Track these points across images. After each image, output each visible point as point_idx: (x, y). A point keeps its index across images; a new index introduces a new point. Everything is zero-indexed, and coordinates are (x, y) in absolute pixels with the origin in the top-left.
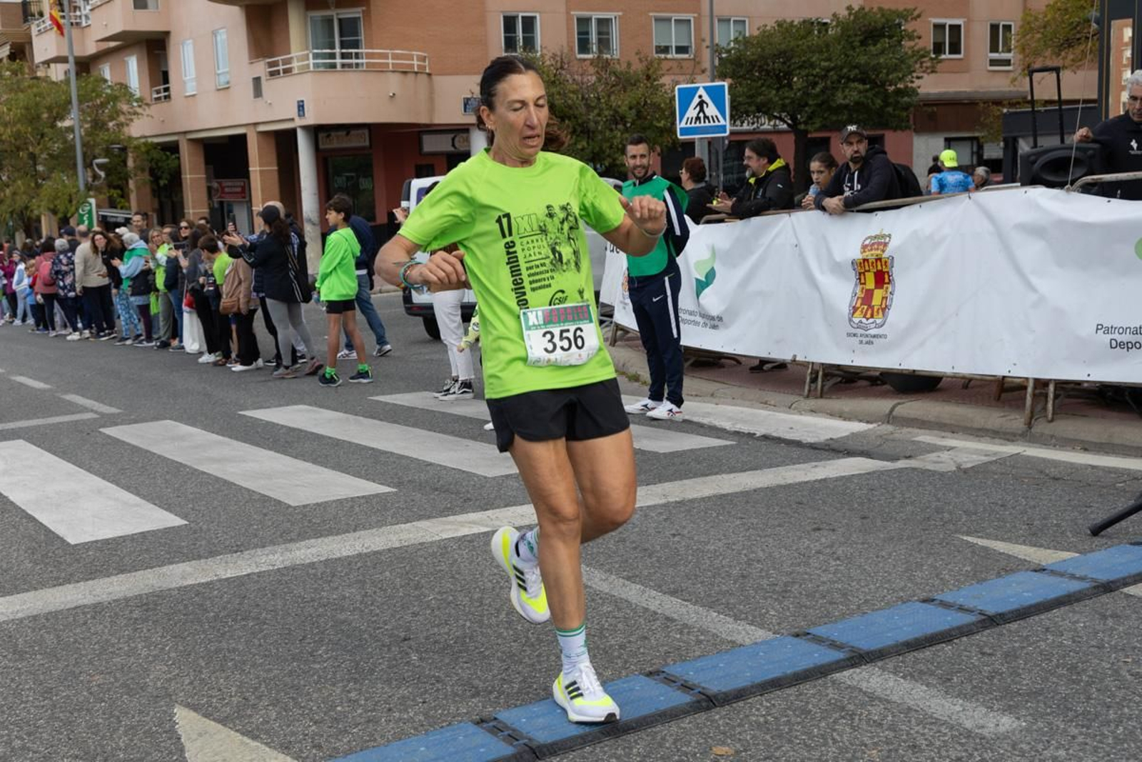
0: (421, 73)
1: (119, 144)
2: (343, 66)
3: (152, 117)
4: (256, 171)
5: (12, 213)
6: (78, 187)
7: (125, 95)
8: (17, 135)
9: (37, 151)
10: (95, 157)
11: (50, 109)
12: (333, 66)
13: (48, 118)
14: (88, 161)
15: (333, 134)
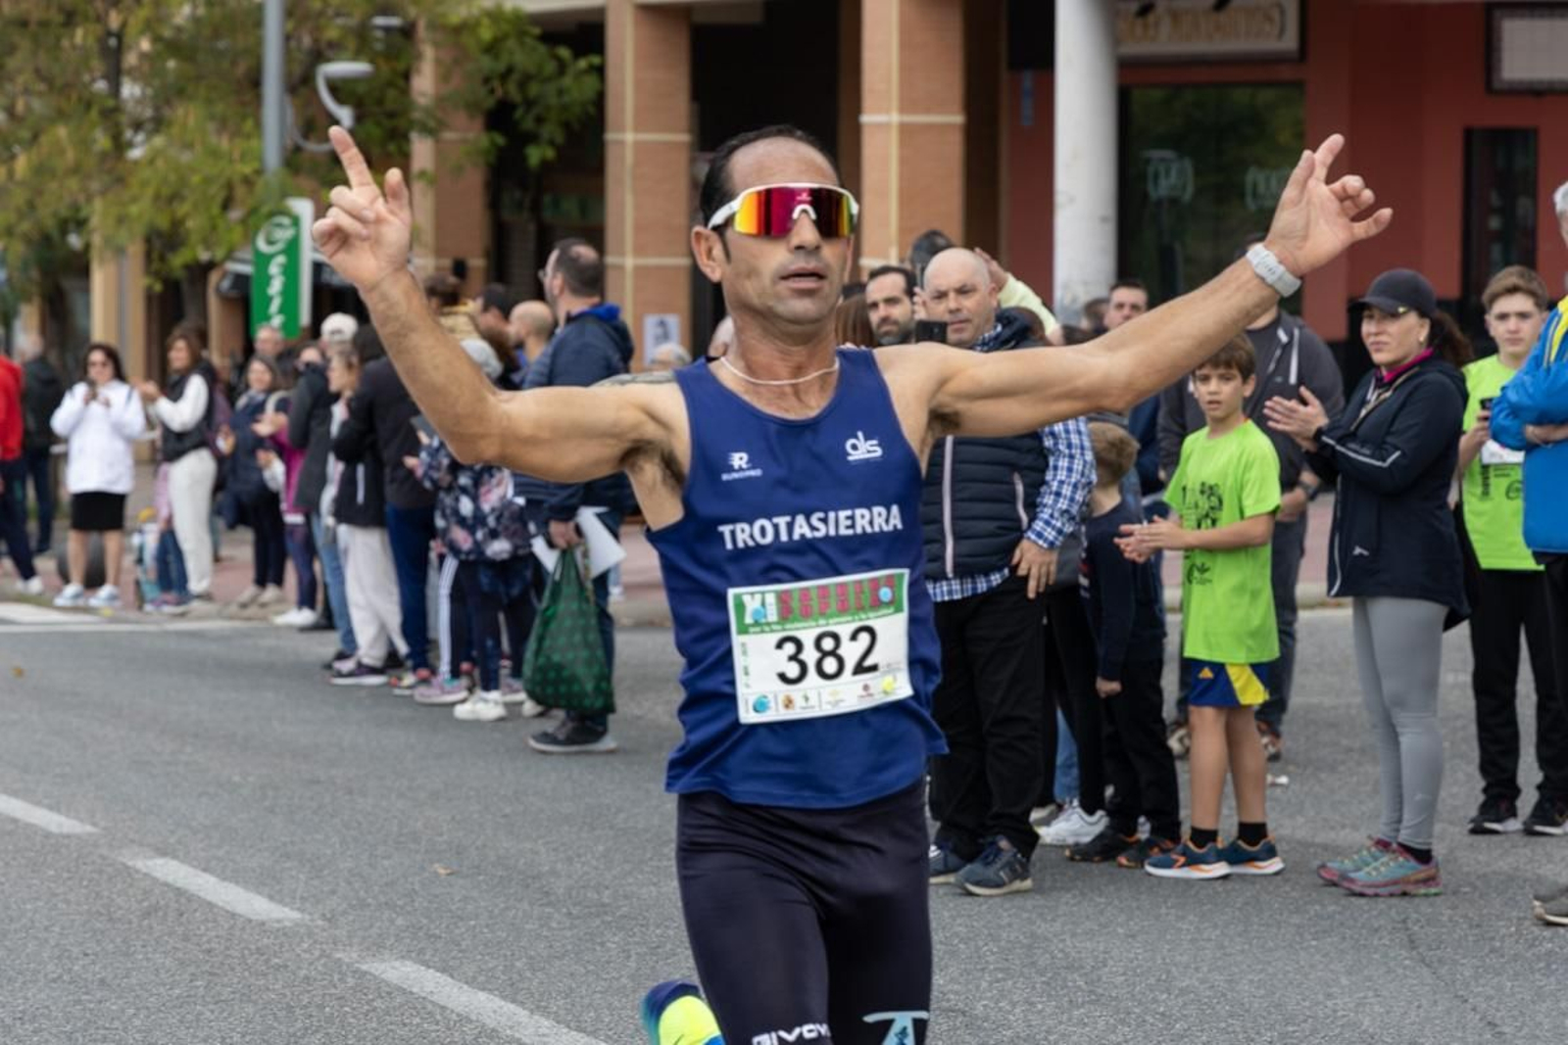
4: (886, 126)
5: (26, 237)
6: (261, 159)
9: (129, 31)
10: (318, 56)
14: (298, 70)
15: (1162, 4)
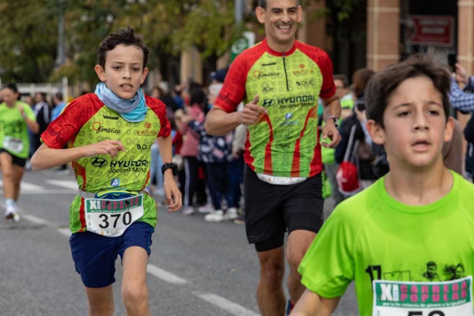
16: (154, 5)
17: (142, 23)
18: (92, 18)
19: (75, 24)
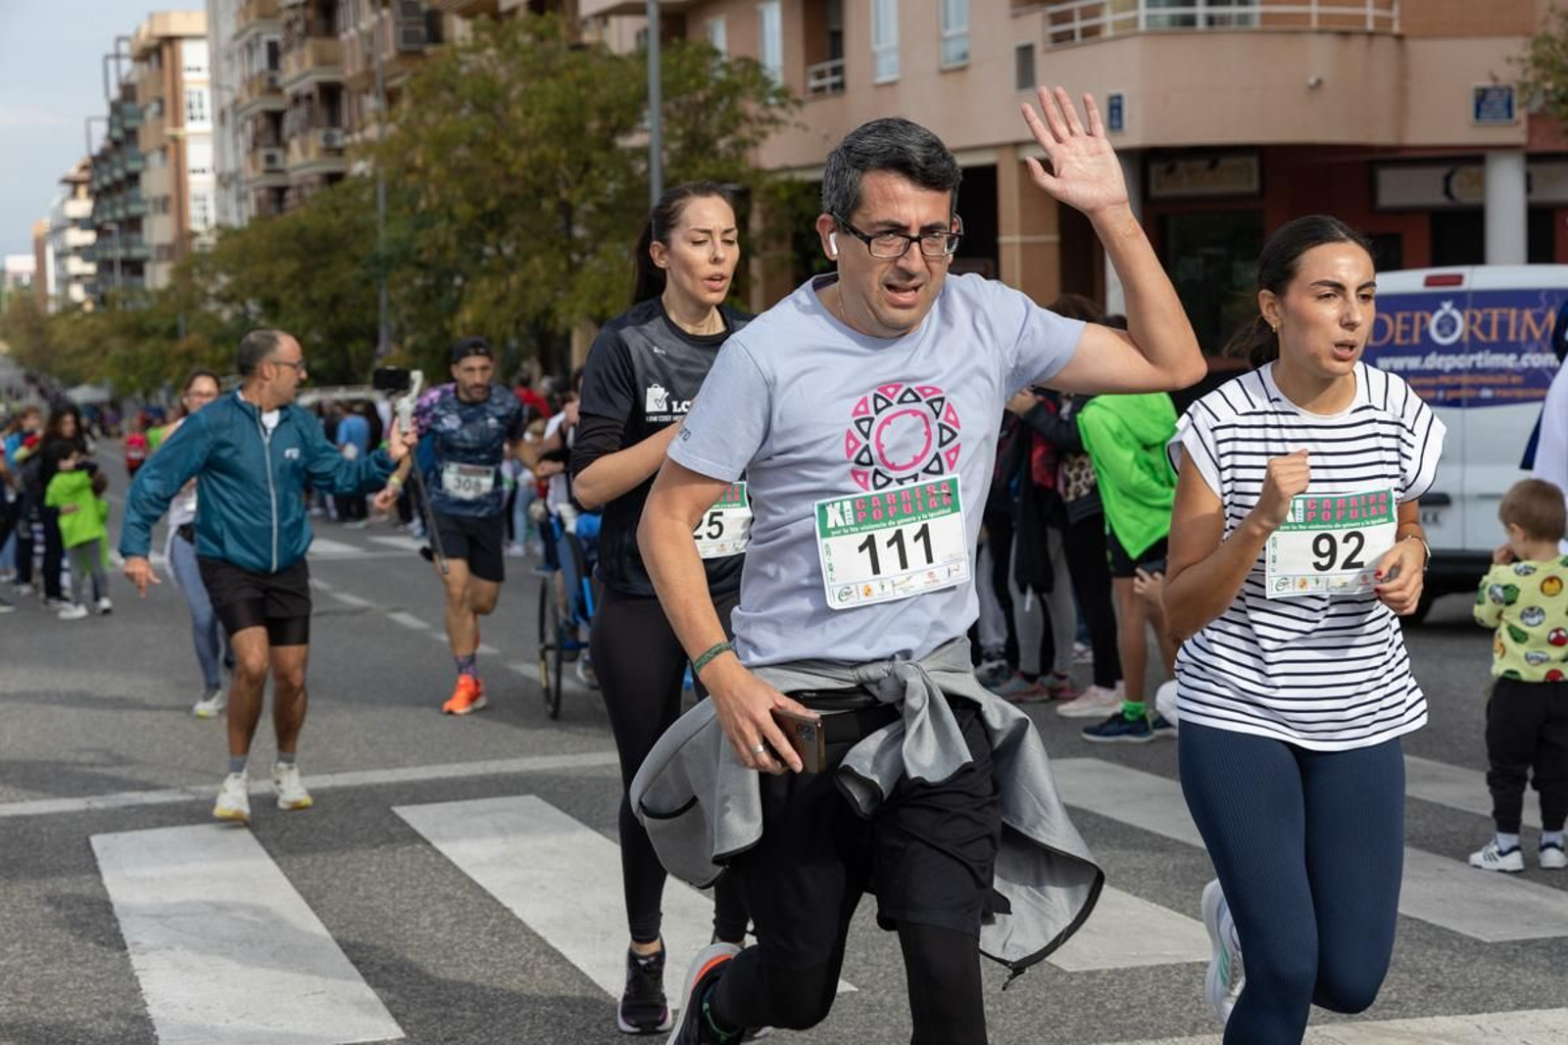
0: (1383, 34)
1: (735, 182)
2: (1211, 20)
3: (806, 129)
5: (518, 323)
7: (753, 84)
8: (539, 166)
9: (575, 200)
11: (604, 112)
12: (1189, 21)
13: (602, 130)
15: (1182, 165)
16: (527, 258)
17: (508, 285)
18: (431, 281)
19: (404, 291)
